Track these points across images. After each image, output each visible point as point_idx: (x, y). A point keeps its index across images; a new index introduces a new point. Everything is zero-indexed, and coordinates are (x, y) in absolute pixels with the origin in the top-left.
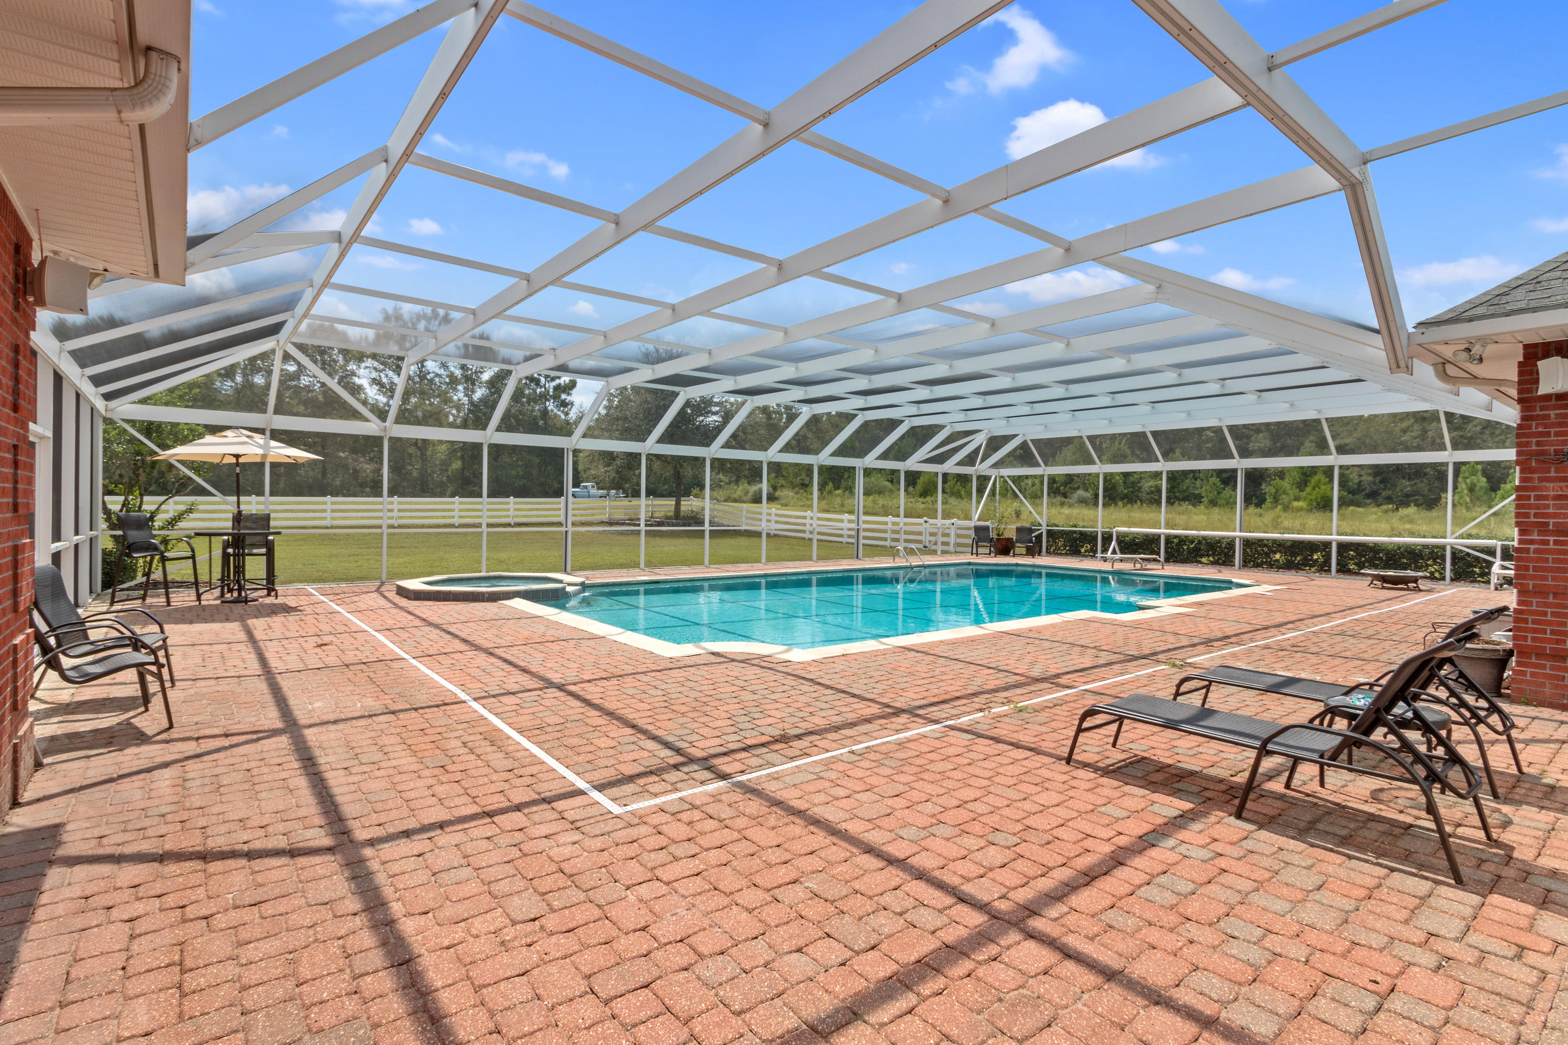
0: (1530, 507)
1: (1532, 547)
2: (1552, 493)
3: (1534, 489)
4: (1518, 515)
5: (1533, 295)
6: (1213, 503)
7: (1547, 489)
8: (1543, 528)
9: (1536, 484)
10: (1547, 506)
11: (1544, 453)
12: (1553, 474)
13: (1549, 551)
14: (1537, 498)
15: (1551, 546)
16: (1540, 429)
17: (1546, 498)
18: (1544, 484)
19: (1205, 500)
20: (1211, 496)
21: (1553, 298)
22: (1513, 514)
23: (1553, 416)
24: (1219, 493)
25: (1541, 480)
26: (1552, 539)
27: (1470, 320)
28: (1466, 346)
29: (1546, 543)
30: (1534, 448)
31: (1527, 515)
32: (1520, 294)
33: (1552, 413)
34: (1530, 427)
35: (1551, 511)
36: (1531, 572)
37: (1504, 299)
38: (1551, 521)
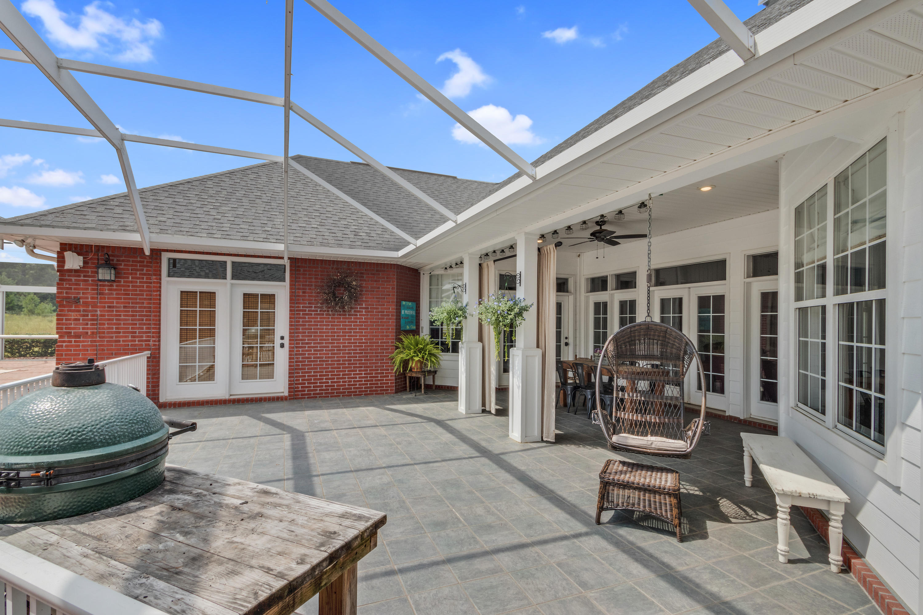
0: (63, 324)
1: (64, 344)
2: (73, 318)
3: (65, 315)
4: (57, 328)
5: (57, 219)
6: (31, 312)
7: (71, 315)
8: (69, 334)
9: (66, 313)
10: (71, 324)
11: (69, 298)
12: (73, 308)
13: (72, 346)
14: (66, 320)
15: (73, 343)
16: (67, 286)
17: (70, 320)
18: (70, 313)
19: (25, 310)
20: (30, 307)
21: (63, 223)
22: (55, 329)
23: (73, 280)
24: (36, 306)
25: (69, 311)
26: (73, 340)
27: (22, 225)
28: (22, 238)
29: (71, 342)
30: (65, 295)
31: (62, 329)
32: (50, 217)
33: (73, 279)
34: (63, 284)
35: (72, 326)
36: (64, 357)
37: (43, 218)
38: (73, 331)
